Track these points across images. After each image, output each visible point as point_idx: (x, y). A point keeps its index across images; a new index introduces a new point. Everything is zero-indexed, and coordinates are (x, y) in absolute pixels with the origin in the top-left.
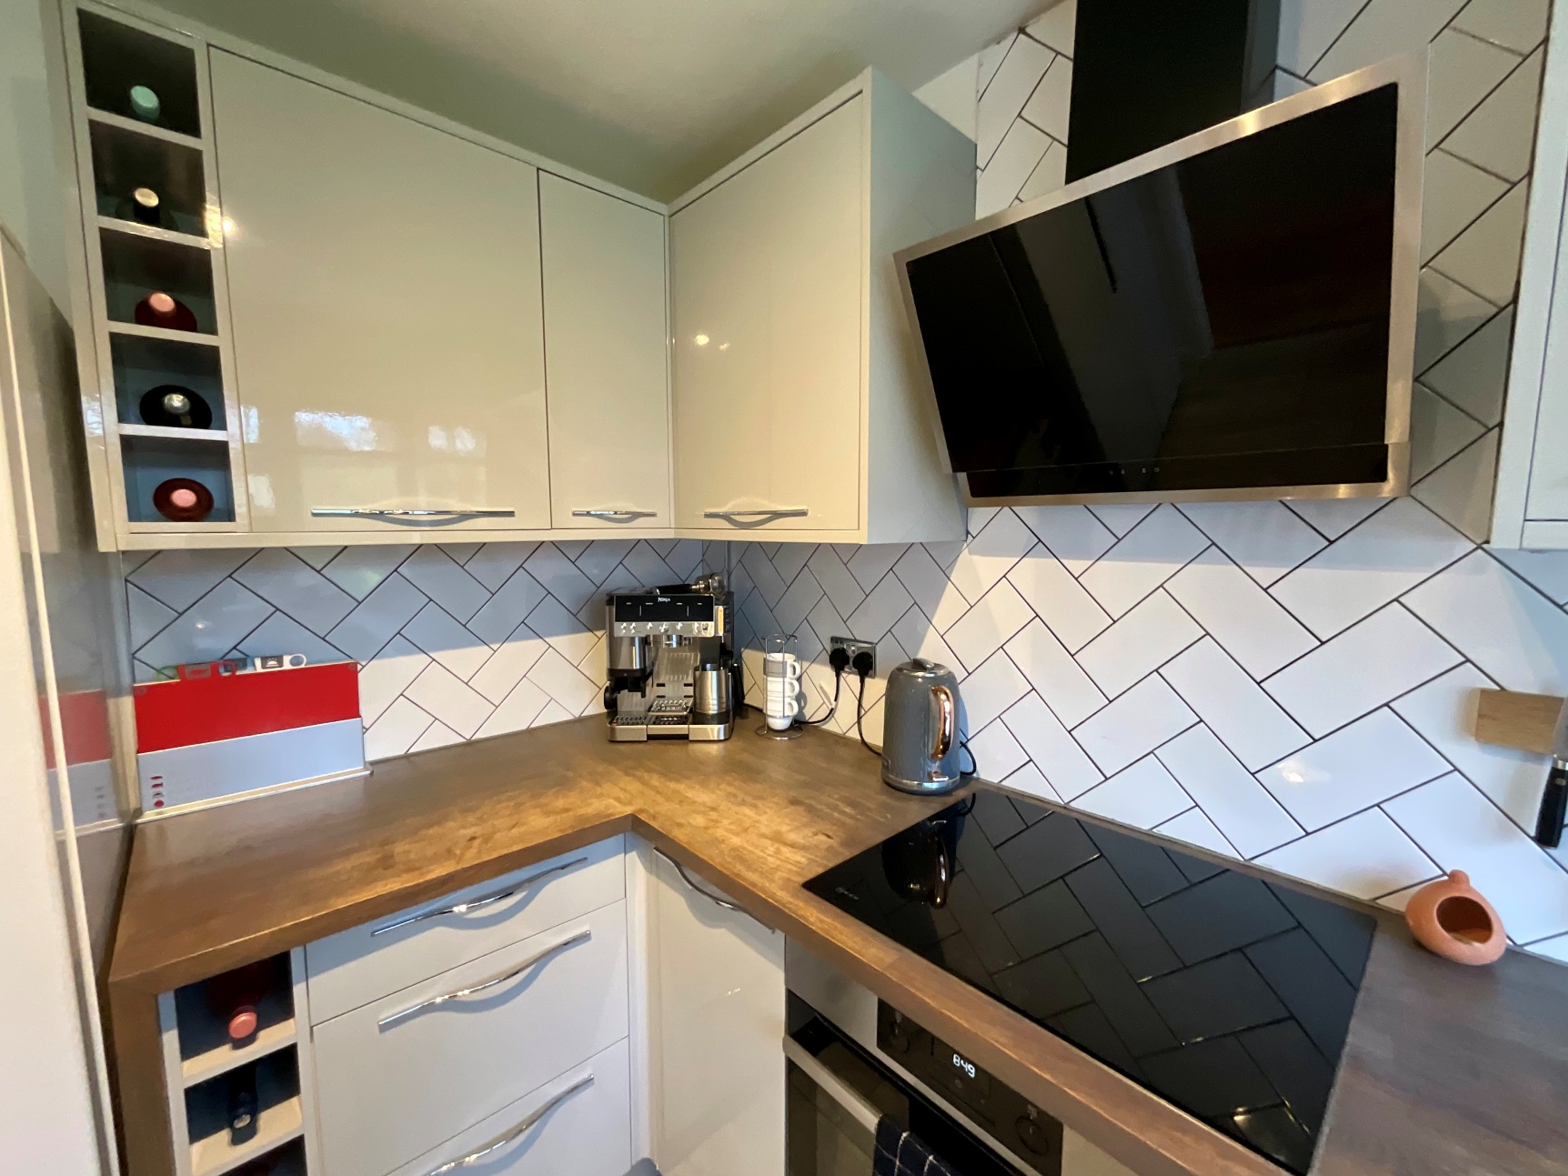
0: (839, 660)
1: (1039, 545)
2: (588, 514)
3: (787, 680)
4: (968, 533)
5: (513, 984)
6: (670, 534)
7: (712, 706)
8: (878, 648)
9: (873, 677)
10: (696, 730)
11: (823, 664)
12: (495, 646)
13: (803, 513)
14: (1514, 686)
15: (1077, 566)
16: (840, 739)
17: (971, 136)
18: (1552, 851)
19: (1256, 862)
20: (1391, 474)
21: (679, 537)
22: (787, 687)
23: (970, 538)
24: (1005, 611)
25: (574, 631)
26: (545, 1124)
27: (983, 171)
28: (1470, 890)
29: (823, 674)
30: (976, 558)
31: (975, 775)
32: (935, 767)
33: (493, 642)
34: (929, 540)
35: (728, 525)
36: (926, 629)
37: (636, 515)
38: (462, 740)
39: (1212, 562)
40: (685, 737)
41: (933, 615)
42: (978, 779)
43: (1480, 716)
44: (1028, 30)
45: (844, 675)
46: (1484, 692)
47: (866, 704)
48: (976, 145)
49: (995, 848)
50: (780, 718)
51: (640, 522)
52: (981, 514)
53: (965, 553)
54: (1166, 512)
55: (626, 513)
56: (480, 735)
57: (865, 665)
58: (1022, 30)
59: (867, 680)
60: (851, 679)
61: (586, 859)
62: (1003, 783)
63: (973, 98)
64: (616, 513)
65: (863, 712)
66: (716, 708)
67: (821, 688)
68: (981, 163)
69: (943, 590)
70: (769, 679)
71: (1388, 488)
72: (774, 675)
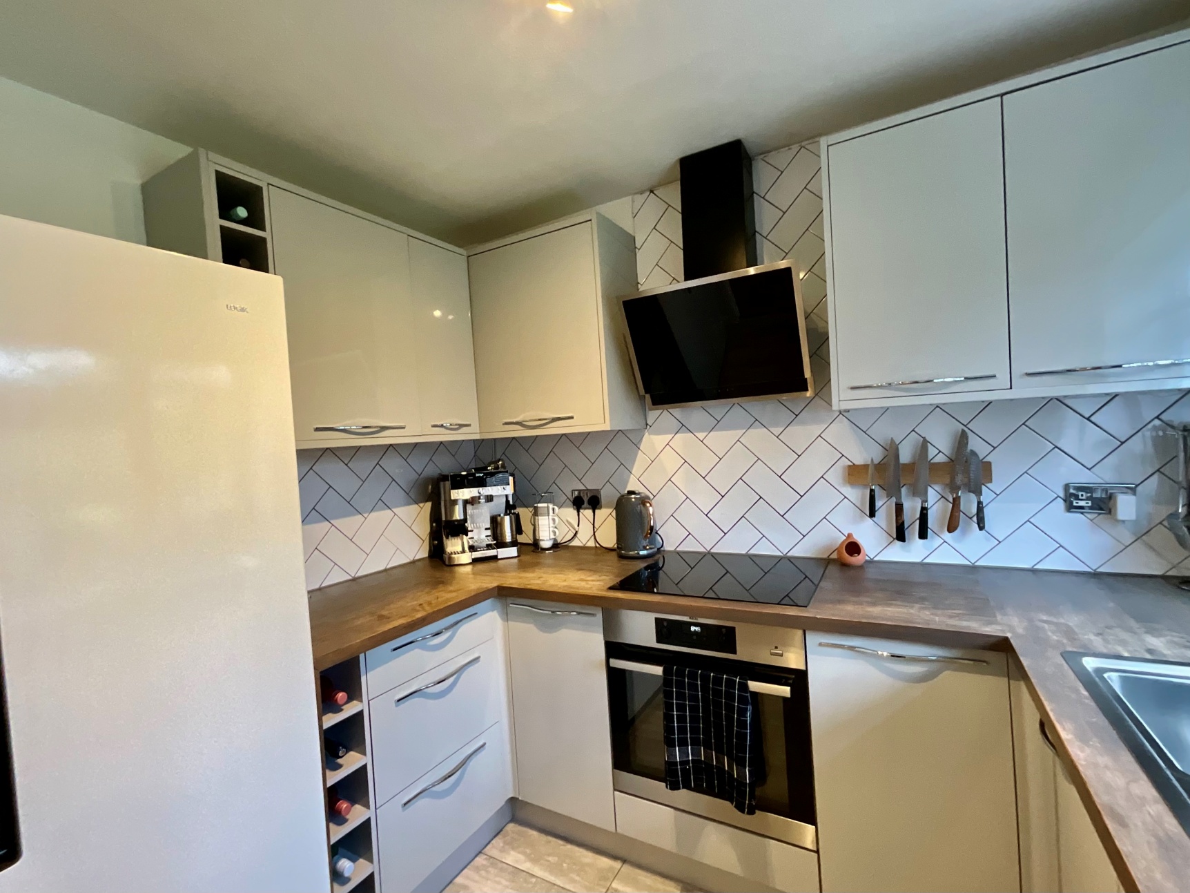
0: (578, 503)
1: (683, 427)
2: (442, 426)
3: (550, 517)
4: (647, 424)
5: (450, 683)
6: (477, 437)
7: (508, 538)
8: (602, 492)
9: (600, 508)
10: (503, 553)
11: (567, 507)
12: (366, 515)
13: (572, 418)
14: (857, 462)
15: (701, 435)
16: (584, 548)
17: (631, 232)
18: (873, 518)
19: (788, 555)
20: (809, 388)
21: (483, 438)
22: (551, 522)
23: (648, 427)
24: (670, 461)
25: (409, 504)
26: (465, 770)
27: (639, 249)
28: (854, 538)
29: (570, 513)
30: (652, 437)
31: (662, 549)
32: (645, 543)
33: (365, 513)
34: (626, 428)
35: (520, 428)
36: (629, 477)
37: (461, 426)
38: (350, 578)
39: (755, 428)
40: (495, 558)
41: (632, 468)
42: (664, 551)
43: (849, 474)
44: (655, 192)
45: (581, 511)
46: (849, 466)
47: (596, 526)
48: (635, 238)
49: (677, 584)
50: (547, 540)
51: (464, 429)
52: (653, 415)
53: (647, 434)
54: (737, 409)
55: (456, 425)
56: (359, 574)
57: (595, 503)
58: (652, 191)
59: (597, 511)
60: (588, 513)
61: (476, 613)
62: (677, 549)
63: (630, 216)
64: (451, 425)
65: (595, 530)
66: (510, 538)
67: (567, 521)
68: (638, 245)
69: (636, 456)
70: (540, 517)
71: (809, 394)
72: (542, 515)
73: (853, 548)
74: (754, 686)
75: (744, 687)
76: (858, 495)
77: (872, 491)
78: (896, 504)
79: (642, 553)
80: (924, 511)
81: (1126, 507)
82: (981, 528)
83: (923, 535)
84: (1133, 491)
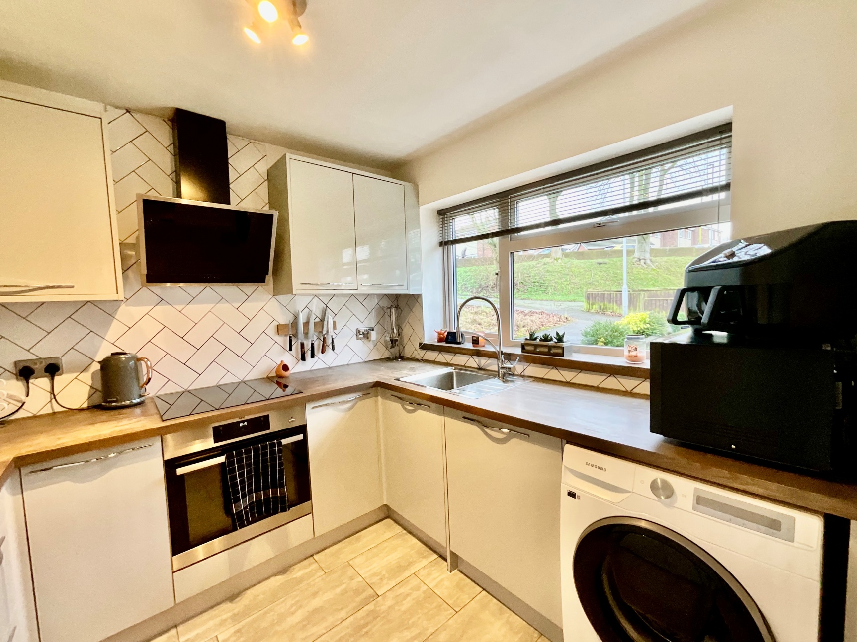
0: (25, 374)
4: (124, 298)
8: (63, 359)
9: (61, 375)
11: (9, 379)
14: (282, 323)
15: (180, 307)
18: (291, 351)
19: (244, 380)
20: (267, 281)
23: (125, 300)
27: (114, 152)
28: (285, 363)
30: (130, 308)
36: (101, 343)
39: (222, 303)
43: (277, 330)
44: (132, 114)
46: (278, 325)
47: (56, 392)
53: (123, 306)
54: (208, 290)
57: (53, 370)
58: (128, 111)
60: (39, 381)
62: (157, 394)
65: (53, 396)
68: (113, 148)
71: (264, 285)
73: (286, 368)
74: (285, 442)
75: (280, 444)
76: (283, 340)
77: (290, 337)
78: (301, 343)
79: (135, 401)
80: (313, 345)
81: (373, 335)
82: (333, 350)
83: (312, 356)
84: (373, 330)
